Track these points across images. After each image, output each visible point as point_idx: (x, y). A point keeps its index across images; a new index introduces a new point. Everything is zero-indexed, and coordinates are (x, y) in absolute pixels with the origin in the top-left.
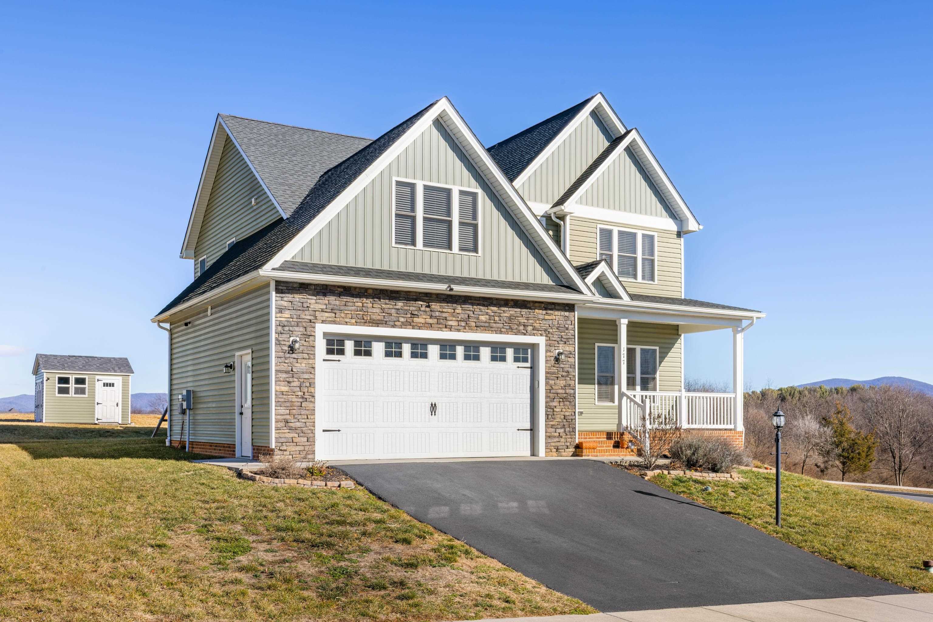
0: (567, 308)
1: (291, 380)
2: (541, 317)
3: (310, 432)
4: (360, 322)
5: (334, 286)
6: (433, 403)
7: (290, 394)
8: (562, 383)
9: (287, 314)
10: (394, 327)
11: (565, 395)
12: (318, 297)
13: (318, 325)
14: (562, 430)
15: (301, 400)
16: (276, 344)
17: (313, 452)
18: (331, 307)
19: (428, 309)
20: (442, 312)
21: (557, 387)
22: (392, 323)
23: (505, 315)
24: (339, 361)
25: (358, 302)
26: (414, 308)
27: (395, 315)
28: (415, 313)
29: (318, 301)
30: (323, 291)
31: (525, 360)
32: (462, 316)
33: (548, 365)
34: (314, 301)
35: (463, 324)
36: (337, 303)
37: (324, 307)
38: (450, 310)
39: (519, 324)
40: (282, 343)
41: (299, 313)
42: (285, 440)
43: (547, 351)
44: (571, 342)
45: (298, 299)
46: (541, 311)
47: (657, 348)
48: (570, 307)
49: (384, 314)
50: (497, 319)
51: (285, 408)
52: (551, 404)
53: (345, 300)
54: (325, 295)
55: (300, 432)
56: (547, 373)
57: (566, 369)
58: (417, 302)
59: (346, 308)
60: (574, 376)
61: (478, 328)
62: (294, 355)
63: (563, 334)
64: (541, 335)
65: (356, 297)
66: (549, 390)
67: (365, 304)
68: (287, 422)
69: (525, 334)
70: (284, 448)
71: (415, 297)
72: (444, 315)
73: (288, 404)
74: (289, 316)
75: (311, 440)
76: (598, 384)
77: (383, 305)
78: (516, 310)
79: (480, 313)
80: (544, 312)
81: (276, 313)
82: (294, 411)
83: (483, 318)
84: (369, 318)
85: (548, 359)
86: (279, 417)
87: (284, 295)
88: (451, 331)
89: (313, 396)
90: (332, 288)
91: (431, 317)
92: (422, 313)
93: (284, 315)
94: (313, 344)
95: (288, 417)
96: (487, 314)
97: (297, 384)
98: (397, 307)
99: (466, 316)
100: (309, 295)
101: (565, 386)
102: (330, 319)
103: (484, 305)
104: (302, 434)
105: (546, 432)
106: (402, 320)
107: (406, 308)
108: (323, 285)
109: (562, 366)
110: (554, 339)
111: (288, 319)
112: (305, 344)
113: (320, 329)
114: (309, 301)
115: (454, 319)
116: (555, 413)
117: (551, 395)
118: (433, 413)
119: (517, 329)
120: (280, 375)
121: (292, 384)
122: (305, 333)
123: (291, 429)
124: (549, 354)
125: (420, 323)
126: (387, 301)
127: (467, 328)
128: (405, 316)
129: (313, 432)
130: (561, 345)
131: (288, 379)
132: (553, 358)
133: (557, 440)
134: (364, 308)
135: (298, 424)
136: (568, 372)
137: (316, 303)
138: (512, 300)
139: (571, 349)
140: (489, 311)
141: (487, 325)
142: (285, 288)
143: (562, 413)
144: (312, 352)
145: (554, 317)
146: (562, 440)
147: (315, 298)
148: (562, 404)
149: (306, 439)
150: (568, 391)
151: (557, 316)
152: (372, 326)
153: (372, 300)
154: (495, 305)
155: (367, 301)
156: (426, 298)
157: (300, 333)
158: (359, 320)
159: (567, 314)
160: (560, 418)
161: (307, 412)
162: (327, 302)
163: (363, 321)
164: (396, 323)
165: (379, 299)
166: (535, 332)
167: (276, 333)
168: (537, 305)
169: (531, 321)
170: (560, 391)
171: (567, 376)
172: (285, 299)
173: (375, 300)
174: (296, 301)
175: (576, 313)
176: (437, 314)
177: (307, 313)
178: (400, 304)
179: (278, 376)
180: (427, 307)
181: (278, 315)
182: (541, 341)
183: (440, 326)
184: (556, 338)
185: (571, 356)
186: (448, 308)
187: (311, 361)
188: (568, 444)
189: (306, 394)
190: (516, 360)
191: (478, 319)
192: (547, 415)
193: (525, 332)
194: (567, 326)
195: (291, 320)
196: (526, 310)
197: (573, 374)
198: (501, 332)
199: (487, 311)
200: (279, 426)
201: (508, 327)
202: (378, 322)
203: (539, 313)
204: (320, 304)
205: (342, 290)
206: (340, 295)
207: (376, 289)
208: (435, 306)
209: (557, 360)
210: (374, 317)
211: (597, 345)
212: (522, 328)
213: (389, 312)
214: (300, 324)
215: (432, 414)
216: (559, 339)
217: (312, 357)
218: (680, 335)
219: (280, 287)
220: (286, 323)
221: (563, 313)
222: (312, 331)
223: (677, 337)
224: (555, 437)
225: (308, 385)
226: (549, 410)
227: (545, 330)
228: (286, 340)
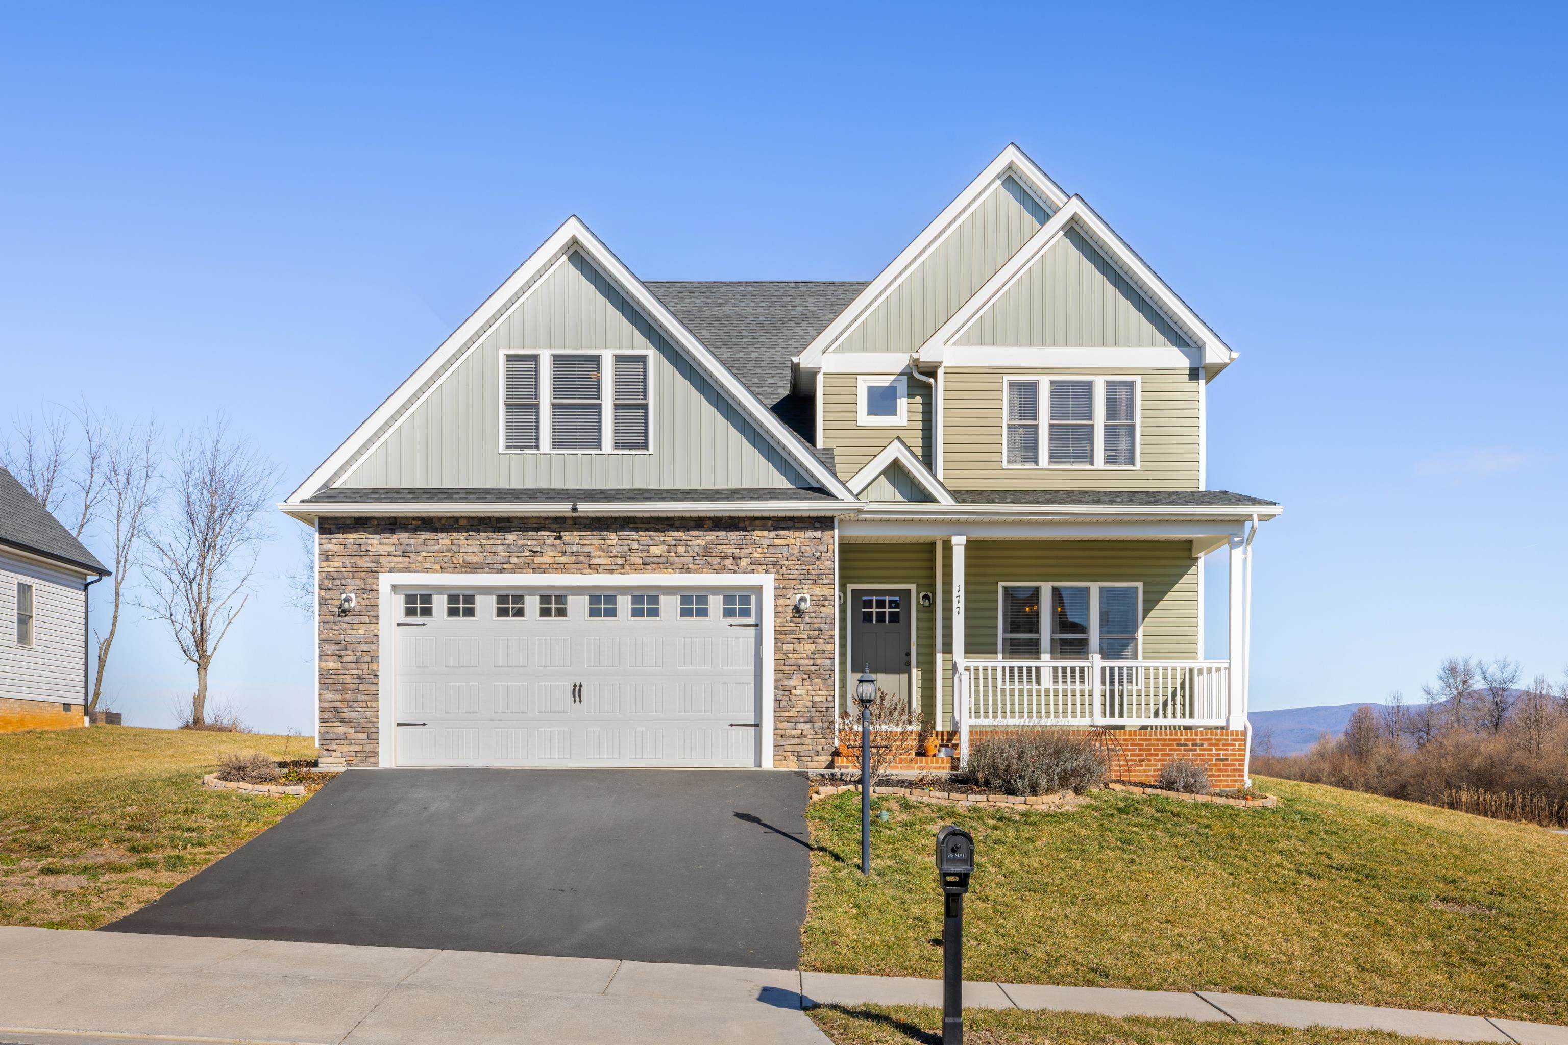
0: (818, 525)
1: (342, 653)
2: (767, 542)
3: (370, 725)
4: (448, 568)
5: (407, 518)
6: (578, 684)
7: (340, 672)
8: (809, 648)
9: (337, 563)
10: (502, 572)
11: (813, 668)
12: (383, 536)
13: (381, 575)
14: (808, 726)
15: (357, 681)
16: (320, 604)
17: (376, 754)
18: (403, 548)
19: (558, 542)
20: (583, 545)
21: (797, 656)
22: (498, 567)
23: (696, 542)
24: (424, 625)
25: (444, 539)
26: (534, 542)
27: (503, 554)
28: (535, 549)
29: (383, 541)
30: (389, 526)
31: (745, 613)
32: (618, 548)
33: (781, 620)
34: (376, 542)
35: (620, 561)
36: (412, 542)
37: (392, 549)
38: (595, 542)
39: (725, 556)
40: (330, 602)
41: (355, 559)
42: (335, 737)
43: (777, 598)
44: (825, 581)
45: (352, 541)
46: (765, 533)
47: (1140, 585)
48: (824, 523)
49: (485, 554)
50: (681, 549)
51: (334, 692)
52: (785, 683)
53: (423, 537)
54: (393, 531)
55: (356, 725)
56: (776, 632)
57: (816, 626)
58: (539, 533)
59: (426, 548)
60: (833, 636)
61: (647, 567)
62: (347, 619)
63: (808, 567)
64: (767, 571)
65: (441, 532)
66: (782, 660)
67: (455, 541)
68: (337, 710)
69: (735, 572)
70: (334, 747)
71: (536, 525)
72: (587, 549)
73: (339, 687)
74: (341, 564)
75: (373, 736)
76: (1003, 652)
77: (482, 541)
78: (717, 533)
79: (650, 543)
80: (773, 534)
81: (321, 561)
82: (347, 696)
83: (655, 550)
84: (461, 561)
85: (780, 609)
86: (326, 705)
87: (332, 536)
88: (598, 573)
89: (376, 676)
90: (403, 522)
91: (564, 554)
92: (549, 548)
93: (332, 564)
94: (376, 602)
95: (338, 704)
96: (663, 543)
97: (351, 658)
98: (507, 542)
99: (626, 548)
100: (370, 533)
101: (814, 653)
102: (402, 566)
103: (657, 530)
104: (359, 729)
105: (776, 729)
106: (515, 560)
107: (522, 542)
108: (389, 518)
109: (808, 620)
110: (791, 577)
111: (339, 569)
112: (364, 602)
113: (386, 580)
114: (369, 542)
115: (604, 554)
116: (793, 698)
117: (786, 668)
118: (577, 699)
119: (719, 564)
120: (326, 647)
121: (345, 659)
122: (363, 587)
123: (343, 720)
124: (781, 601)
125: (545, 564)
126: (490, 534)
127: (627, 567)
128: (519, 554)
129: (375, 725)
130: (805, 587)
131: (337, 652)
132: (790, 608)
133: (797, 741)
134: (453, 547)
135: (353, 715)
136: (820, 629)
137: (380, 544)
138: (710, 518)
139: (826, 591)
140: (667, 538)
141: (663, 560)
142: (334, 526)
143: (808, 698)
144: (373, 614)
145: (793, 541)
146: (807, 741)
147: (378, 537)
148: (807, 683)
149: (364, 736)
150: (818, 661)
151: (799, 539)
152: (466, 572)
153: (466, 534)
154: (677, 529)
155: (458, 537)
156: (555, 526)
157: (356, 588)
158: (445, 565)
159: (818, 534)
160: (805, 706)
161: (367, 698)
162: (396, 542)
163: (452, 565)
164: (505, 566)
165: (478, 531)
166: (754, 567)
167: (321, 588)
168: (757, 523)
169: (746, 550)
170: (803, 662)
171: (818, 637)
172: (334, 541)
173: (470, 533)
174: (350, 544)
175: (836, 531)
176: (574, 548)
177: (366, 558)
178: (511, 537)
179: (324, 648)
180: (556, 538)
181: (324, 564)
182: (767, 581)
183: (579, 566)
184: (795, 573)
185: (827, 603)
186: (593, 539)
187: (372, 627)
188: (820, 748)
189: (365, 672)
190: (729, 613)
191: (647, 551)
192: (778, 701)
193: (735, 568)
194: (817, 554)
195: (344, 569)
196: (738, 533)
197: (830, 632)
198: (689, 571)
199: (662, 538)
200: (325, 717)
201: (701, 562)
202: (477, 566)
203: (763, 536)
204: (386, 545)
205: (419, 523)
206: (416, 530)
207: (473, 518)
208: (568, 536)
209: (797, 611)
210: (469, 559)
211: (1001, 585)
212: (729, 562)
213: (493, 549)
214: (356, 575)
215: (575, 701)
216: (802, 577)
217: (374, 620)
218: (1196, 559)
219: (326, 526)
220: (336, 575)
221: (810, 534)
222: (373, 584)
223: (1188, 562)
224: (794, 736)
225: (368, 659)
226: (781, 693)
227: (774, 564)
228: (335, 597)
